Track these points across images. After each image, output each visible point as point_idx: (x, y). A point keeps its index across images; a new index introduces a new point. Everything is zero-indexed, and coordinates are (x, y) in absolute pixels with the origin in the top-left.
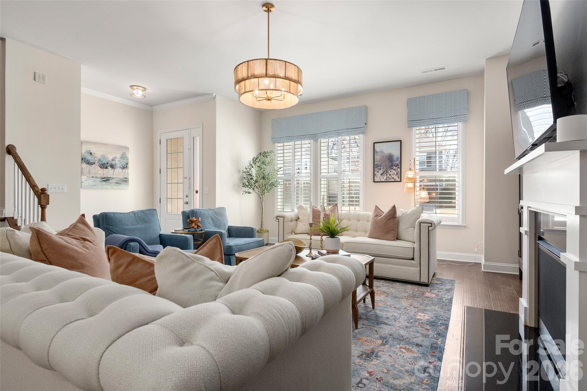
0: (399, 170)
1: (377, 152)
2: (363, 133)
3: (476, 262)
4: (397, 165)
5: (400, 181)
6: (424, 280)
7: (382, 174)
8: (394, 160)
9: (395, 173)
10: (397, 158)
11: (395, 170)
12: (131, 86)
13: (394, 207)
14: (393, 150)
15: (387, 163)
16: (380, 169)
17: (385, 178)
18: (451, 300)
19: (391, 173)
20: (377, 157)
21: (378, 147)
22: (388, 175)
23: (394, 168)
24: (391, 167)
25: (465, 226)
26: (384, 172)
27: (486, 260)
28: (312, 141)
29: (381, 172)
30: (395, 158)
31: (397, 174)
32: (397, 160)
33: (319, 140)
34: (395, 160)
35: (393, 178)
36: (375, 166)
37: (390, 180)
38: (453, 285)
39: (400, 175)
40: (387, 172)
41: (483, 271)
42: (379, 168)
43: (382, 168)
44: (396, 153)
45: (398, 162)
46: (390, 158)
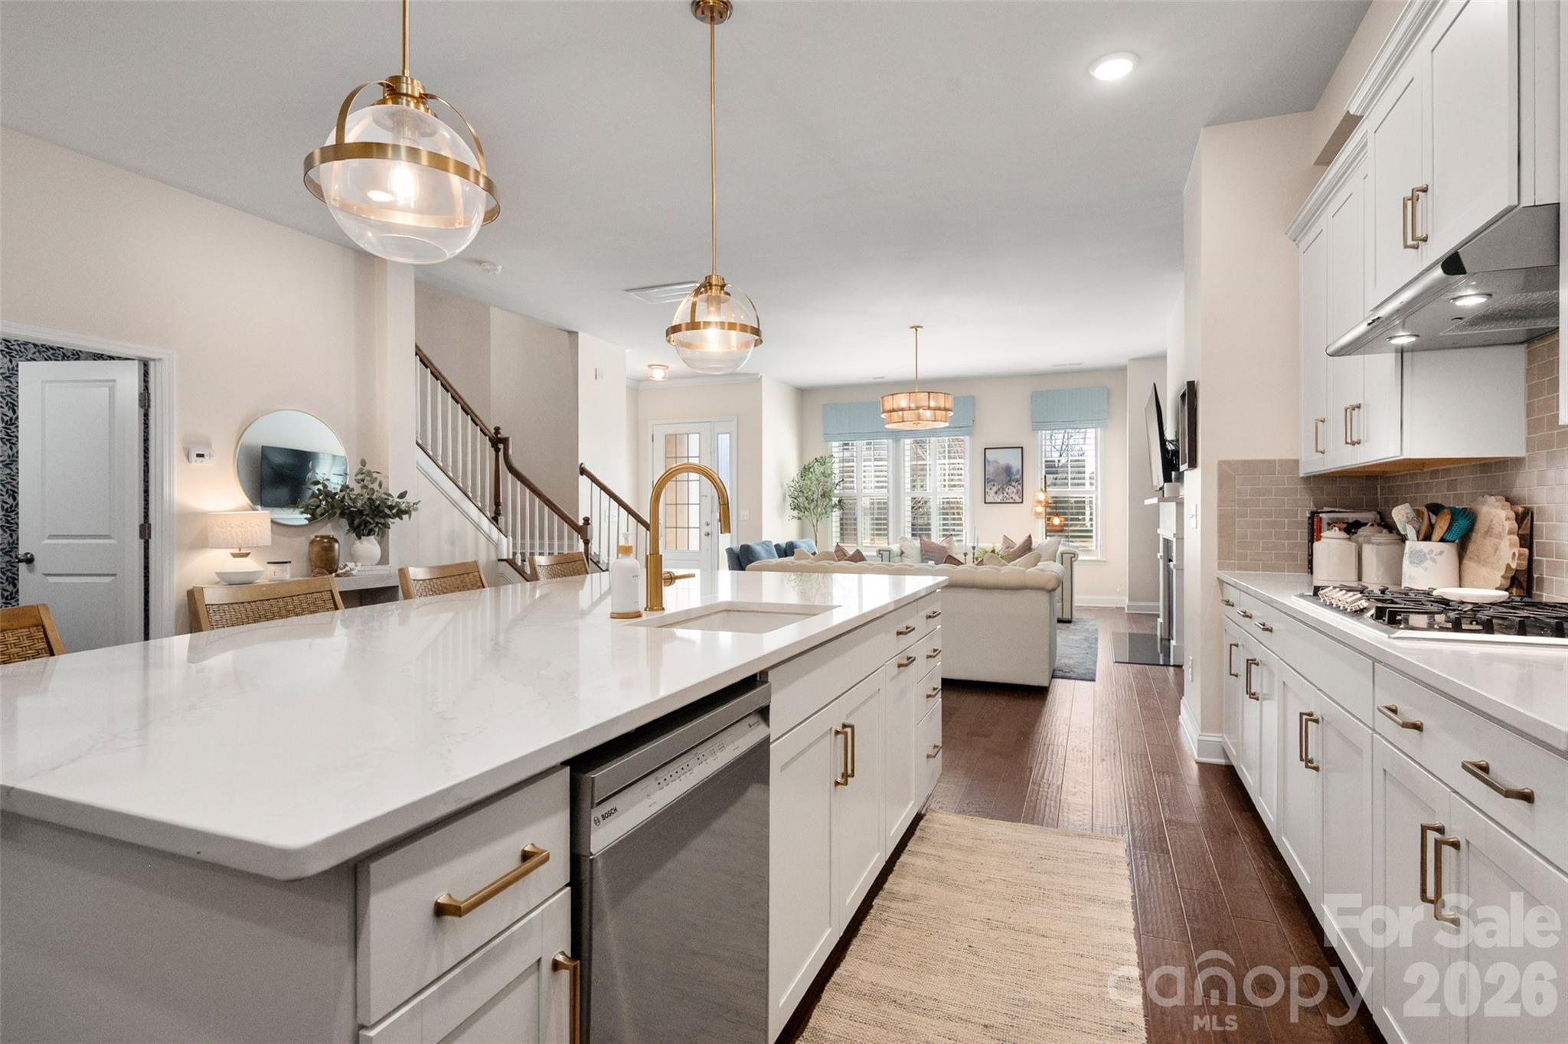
0: (1020, 487)
1: (989, 462)
2: (970, 434)
3: (1118, 606)
4: (1017, 481)
5: (1022, 502)
6: (1067, 616)
7: (996, 493)
8: (1013, 474)
9: (1015, 491)
10: (1018, 471)
11: (1014, 486)
12: (650, 366)
13: (1030, 536)
14: (1012, 459)
15: (1003, 477)
16: (994, 485)
17: (1001, 497)
18: (1096, 640)
19: (1009, 491)
20: (990, 469)
21: (990, 455)
22: (1005, 494)
23: (1014, 484)
24: (1009, 483)
25: (1105, 561)
26: (999, 489)
27: (1129, 600)
28: (891, 441)
29: (995, 489)
30: (1014, 470)
31: (1017, 493)
32: (1017, 473)
33: (902, 440)
34: (1015, 473)
35: (1012, 498)
36: (987, 481)
37: (1008, 501)
38: (1097, 634)
39: (1021, 493)
40: (1004, 489)
41: (1127, 614)
42: (992, 483)
43: (996, 484)
44: (1016, 464)
45: (1018, 476)
46: (1008, 470)
